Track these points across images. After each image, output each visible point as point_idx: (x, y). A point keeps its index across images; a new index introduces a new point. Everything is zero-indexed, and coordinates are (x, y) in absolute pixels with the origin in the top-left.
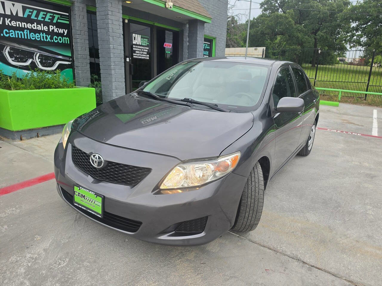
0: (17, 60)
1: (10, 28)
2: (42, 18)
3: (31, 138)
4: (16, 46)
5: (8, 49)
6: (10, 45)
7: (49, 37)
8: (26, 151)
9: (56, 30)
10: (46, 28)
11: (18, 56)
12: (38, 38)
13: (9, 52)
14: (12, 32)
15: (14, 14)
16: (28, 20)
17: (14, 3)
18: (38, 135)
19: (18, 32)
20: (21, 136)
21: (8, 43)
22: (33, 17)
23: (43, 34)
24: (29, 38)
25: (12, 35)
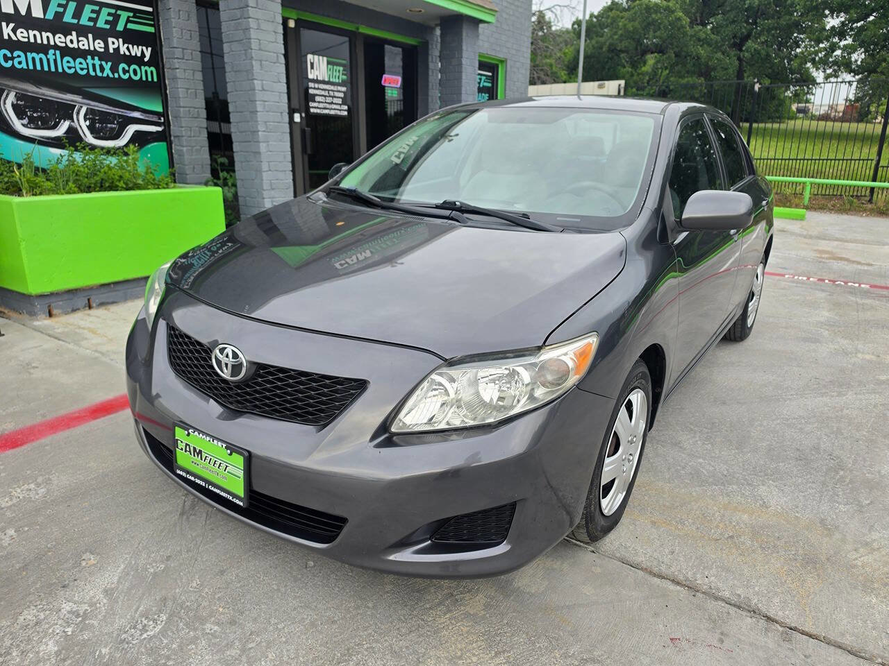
0: (33, 123)
1: (13, 45)
2: (90, 19)
3: (74, 310)
4: (31, 89)
5: (11, 98)
6: (14, 88)
7: (108, 66)
8: (61, 342)
9: (123, 50)
10: (99, 45)
11: (35, 115)
12: (82, 69)
13: (13, 105)
14: (19, 56)
15: (23, 12)
16: (59, 25)
18: (91, 303)
19: (34, 55)
20: (49, 306)
21: (11, 83)
22: (68, 18)
23: (93, 59)
24: (60, 70)
25: (20, 63)
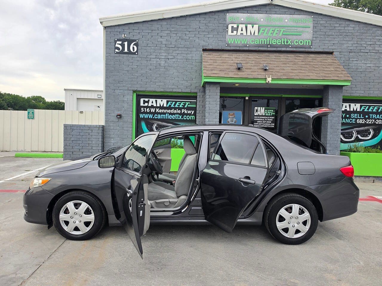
1: (158, 113)
2: (178, 105)
4: (160, 123)
5: (156, 125)
7: (180, 117)
9: (186, 112)
10: (179, 111)
11: (160, 129)
12: (174, 118)
13: (156, 127)
16: (170, 108)
17: (162, 100)
19: (163, 115)
21: (156, 122)
22: (172, 106)
23: (177, 115)
24: (168, 118)
25: (159, 117)
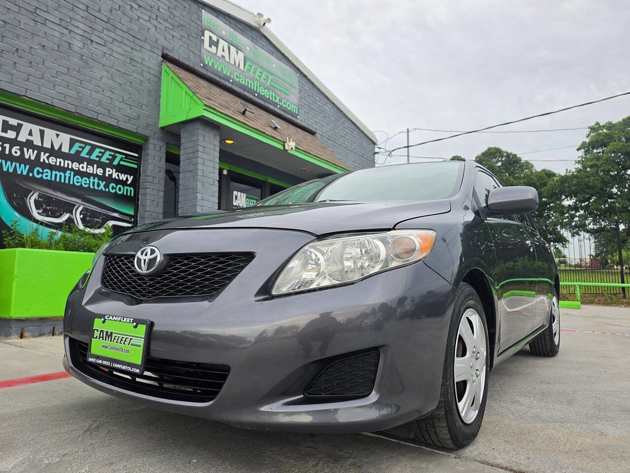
0: (46, 213)
1: (44, 166)
2: (97, 156)
3: (40, 335)
4: (50, 192)
5: (35, 196)
6: (39, 190)
7: (102, 184)
8: (24, 349)
9: (115, 175)
10: (100, 172)
11: (48, 208)
12: (85, 184)
13: (35, 200)
14: (47, 172)
15: (56, 148)
16: (76, 158)
17: (58, 133)
18: (55, 331)
19: (57, 172)
20: (23, 329)
21: (38, 187)
22: (84, 154)
23: (94, 179)
24: (71, 183)
25: (47, 176)
